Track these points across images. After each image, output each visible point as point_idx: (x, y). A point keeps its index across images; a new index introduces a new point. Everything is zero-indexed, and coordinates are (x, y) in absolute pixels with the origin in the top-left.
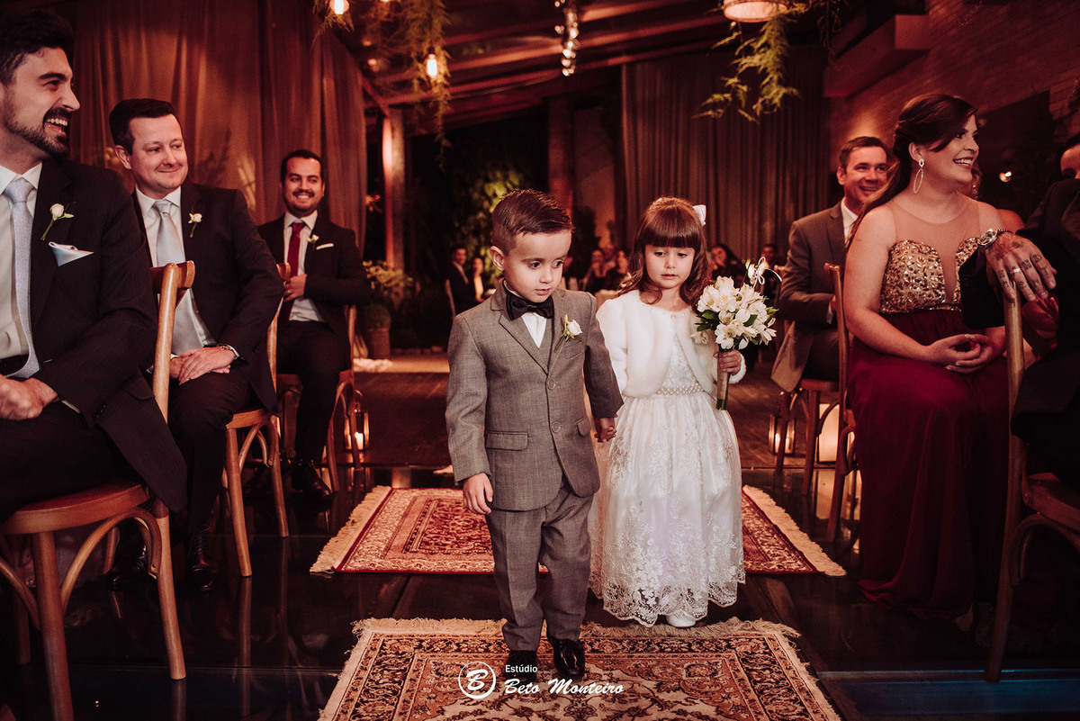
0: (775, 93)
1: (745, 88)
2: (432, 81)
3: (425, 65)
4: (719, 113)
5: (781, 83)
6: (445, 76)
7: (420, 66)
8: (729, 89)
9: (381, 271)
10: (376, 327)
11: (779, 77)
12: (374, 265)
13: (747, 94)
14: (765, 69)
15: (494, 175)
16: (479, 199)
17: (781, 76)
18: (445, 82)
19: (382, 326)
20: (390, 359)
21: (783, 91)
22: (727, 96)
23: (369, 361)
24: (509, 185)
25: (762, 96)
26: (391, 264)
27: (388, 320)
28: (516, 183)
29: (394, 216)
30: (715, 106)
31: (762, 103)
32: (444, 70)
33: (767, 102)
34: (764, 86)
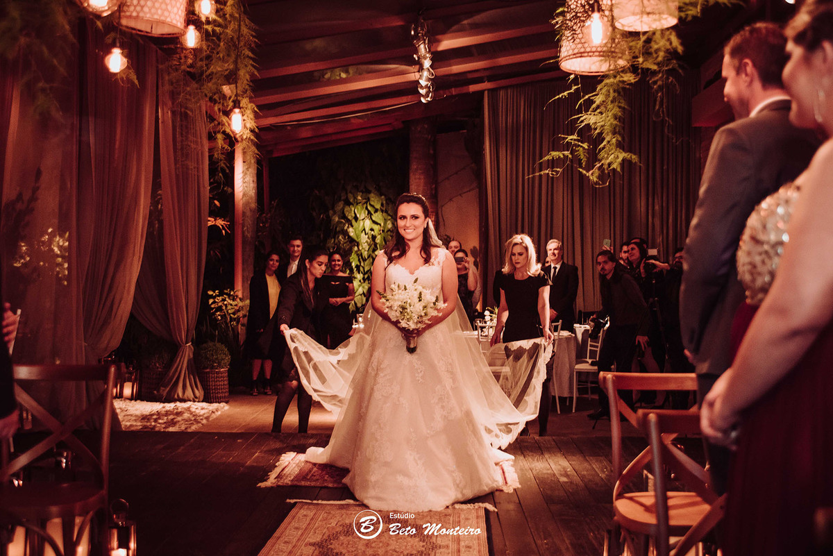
0: (613, 157)
1: (585, 145)
2: (237, 136)
3: (230, 119)
4: (557, 172)
5: (620, 146)
6: (252, 131)
7: (224, 119)
8: (568, 146)
9: (228, 301)
10: (213, 367)
11: (617, 140)
12: (221, 294)
13: (588, 151)
14: (601, 134)
15: (355, 198)
16: (339, 222)
17: (620, 139)
18: (252, 137)
19: (220, 366)
20: (227, 402)
21: (622, 155)
22: (566, 153)
23: (204, 405)
24: (369, 208)
25: (600, 161)
26: (240, 294)
27: (227, 359)
28: (378, 206)
29: (244, 242)
30: (553, 164)
31: (600, 168)
32: (251, 124)
33: (606, 167)
34: (600, 150)
